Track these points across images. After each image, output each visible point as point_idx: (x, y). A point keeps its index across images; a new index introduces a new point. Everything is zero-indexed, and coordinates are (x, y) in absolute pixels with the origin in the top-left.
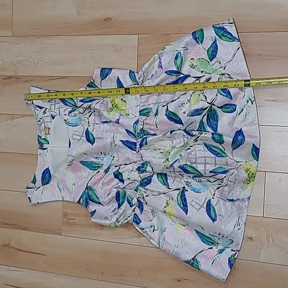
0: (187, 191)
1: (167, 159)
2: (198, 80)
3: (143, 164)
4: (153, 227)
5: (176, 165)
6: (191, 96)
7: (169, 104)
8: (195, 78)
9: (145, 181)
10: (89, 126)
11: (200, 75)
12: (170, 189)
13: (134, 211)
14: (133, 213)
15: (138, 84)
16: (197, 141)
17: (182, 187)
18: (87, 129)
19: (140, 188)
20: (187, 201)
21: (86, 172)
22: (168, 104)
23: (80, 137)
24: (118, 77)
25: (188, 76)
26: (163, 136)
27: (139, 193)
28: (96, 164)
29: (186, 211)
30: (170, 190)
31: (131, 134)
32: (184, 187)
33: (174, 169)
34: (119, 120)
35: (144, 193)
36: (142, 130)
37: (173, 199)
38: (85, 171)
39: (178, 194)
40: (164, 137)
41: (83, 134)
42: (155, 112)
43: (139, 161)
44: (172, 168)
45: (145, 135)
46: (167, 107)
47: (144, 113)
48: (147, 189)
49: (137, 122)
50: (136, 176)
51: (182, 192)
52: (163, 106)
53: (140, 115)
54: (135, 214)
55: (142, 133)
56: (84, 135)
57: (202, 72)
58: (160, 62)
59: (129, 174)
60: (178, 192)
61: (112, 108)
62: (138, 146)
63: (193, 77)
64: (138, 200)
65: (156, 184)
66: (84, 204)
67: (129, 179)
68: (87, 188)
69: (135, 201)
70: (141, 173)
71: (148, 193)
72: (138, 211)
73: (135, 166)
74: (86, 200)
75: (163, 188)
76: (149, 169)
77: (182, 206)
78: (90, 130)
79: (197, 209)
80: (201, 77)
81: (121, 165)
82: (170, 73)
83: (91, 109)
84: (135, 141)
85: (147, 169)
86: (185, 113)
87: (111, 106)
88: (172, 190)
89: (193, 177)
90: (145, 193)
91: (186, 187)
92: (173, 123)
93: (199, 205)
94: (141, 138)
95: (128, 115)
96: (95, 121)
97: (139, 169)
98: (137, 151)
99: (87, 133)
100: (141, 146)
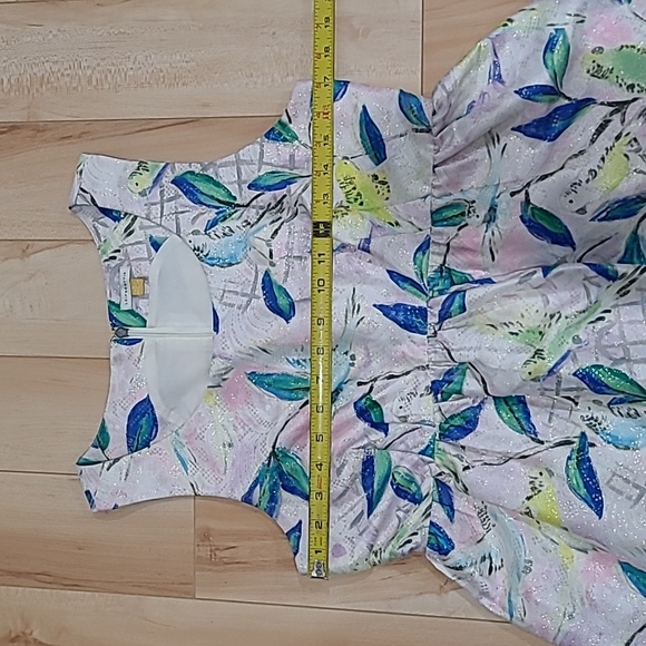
0: (593, 445)
1: (538, 353)
2: (617, 111)
3: (449, 373)
4: (488, 561)
5: (567, 370)
6: (603, 159)
7: (532, 187)
8: (610, 104)
9: (458, 422)
10: (272, 264)
11: (627, 96)
12: (542, 443)
13: (427, 514)
14: (427, 523)
15: (429, 131)
16: (625, 294)
17: (578, 433)
18: (267, 274)
19: (442, 445)
20: (598, 476)
21: (268, 407)
22: (528, 185)
23: (246, 299)
24: (364, 107)
25: (588, 102)
26: (520, 283)
27: (437, 461)
28: (297, 380)
29: (598, 507)
30: (542, 447)
31: (406, 285)
32: (583, 434)
33: (559, 383)
34: (368, 240)
35: (456, 460)
36: (441, 269)
37: (551, 473)
38: (263, 404)
39: (569, 458)
40: (522, 286)
41: (254, 289)
42: (483, 213)
43: (435, 363)
45: (453, 284)
46: (527, 193)
47: (449, 215)
48: (463, 447)
49: (424, 247)
50: (427, 409)
51: (579, 450)
52: (513, 194)
53: (434, 223)
54: (431, 523)
55: (441, 277)
56: (259, 292)
57: (631, 87)
58: (494, 62)
59: (402, 404)
60: (566, 450)
61: (346, 204)
62: (432, 319)
63: (602, 104)
64: (436, 480)
65: (494, 428)
66: (263, 504)
67: (404, 419)
68: (274, 453)
69: (427, 486)
70: (443, 400)
71: (469, 457)
72: (439, 514)
73: (421, 379)
74: (271, 490)
75: (519, 442)
76: (471, 384)
77: (583, 491)
78: (277, 278)
79: (629, 498)
80: (628, 103)
81: (376, 379)
82: (532, 93)
83: (281, 211)
84: (424, 305)
85: (465, 388)
86: (582, 211)
87: (344, 199)
88: (546, 445)
89: (609, 404)
90: (461, 459)
91: (590, 434)
92: (545, 242)
93: (637, 487)
94: (441, 292)
95: (397, 224)
96: (291, 249)
97: (435, 388)
98: (430, 332)
99: (268, 284)
100: (444, 315)
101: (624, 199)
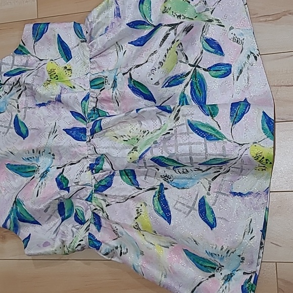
0: (167, 189)
1: (135, 149)
2: (173, 28)
3: (97, 160)
4: (119, 249)
6: (165, 56)
7: (132, 71)
8: (169, 25)
9: (103, 183)
10: (19, 111)
11: (177, 21)
12: (141, 189)
13: (87, 229)
14: (87, 234)
15: (86, 41)
16: (178, 119)
17: (159, 184)
19: (95, 195)
20: (169, 204)
21: (17, 181)
22: (131, 69)
23: (6, 129)
24: (58, 35)
25: (160, 25)
26: (125, 116)
27: (94, 203)
28: (29, 167)
29: (169, 219)
30: (141, 191)
31: (78, 118)
32: (162, 184)
33: (145, 163)
34: (60, 96)
35: (102, 202)
36: (94, 109)
37: (146, 205)
38: (14, 179)
39: (154, 196)
40: (127, 117)
42: (111, 82)
43: (91, 155)
44: (142, 161)
45: (99, 116)
46: (130, 74)
47: (97, 83)
48: (106, 195)
49: (86, 98)
50: (88, 178)
51: (159, 192)
52: (124, 74)
53: (91, 87)
54: (89, 233)
55: (94, 113)
57: (179, 16)
58: (117, 7)
59: (77, 177)
60: (153, 192)
61: (49, 79)
62: (88, 133)
63: (165, 25)
64: (94, 213)
65: (120, 185)
66: (12, 228)
67: (77, 183)
68: (15, 201)
69: (88, 216)
70: (96, 173)
71: (109, 200)
72: (93, 229)
73: (85, 163)
74: (14, 221)
75: (130, 190)
76: (106, 166)
77: (161, 212)
79: (184, 213)
80: (177, 24)
81: (65, 165)
82: (134, 25)
84: (85, 126)
85: (104, 167)
88: (143, 190)
89: (173, 168)
90: (105, 201)
91: (165, 183)
92: (140, 98)
93: (188, 207)
94: (92, 120)
95: (74, 87)
97: (91, 167)
98: (88, 140)
100: (93, 132)
101: (175, 76)
